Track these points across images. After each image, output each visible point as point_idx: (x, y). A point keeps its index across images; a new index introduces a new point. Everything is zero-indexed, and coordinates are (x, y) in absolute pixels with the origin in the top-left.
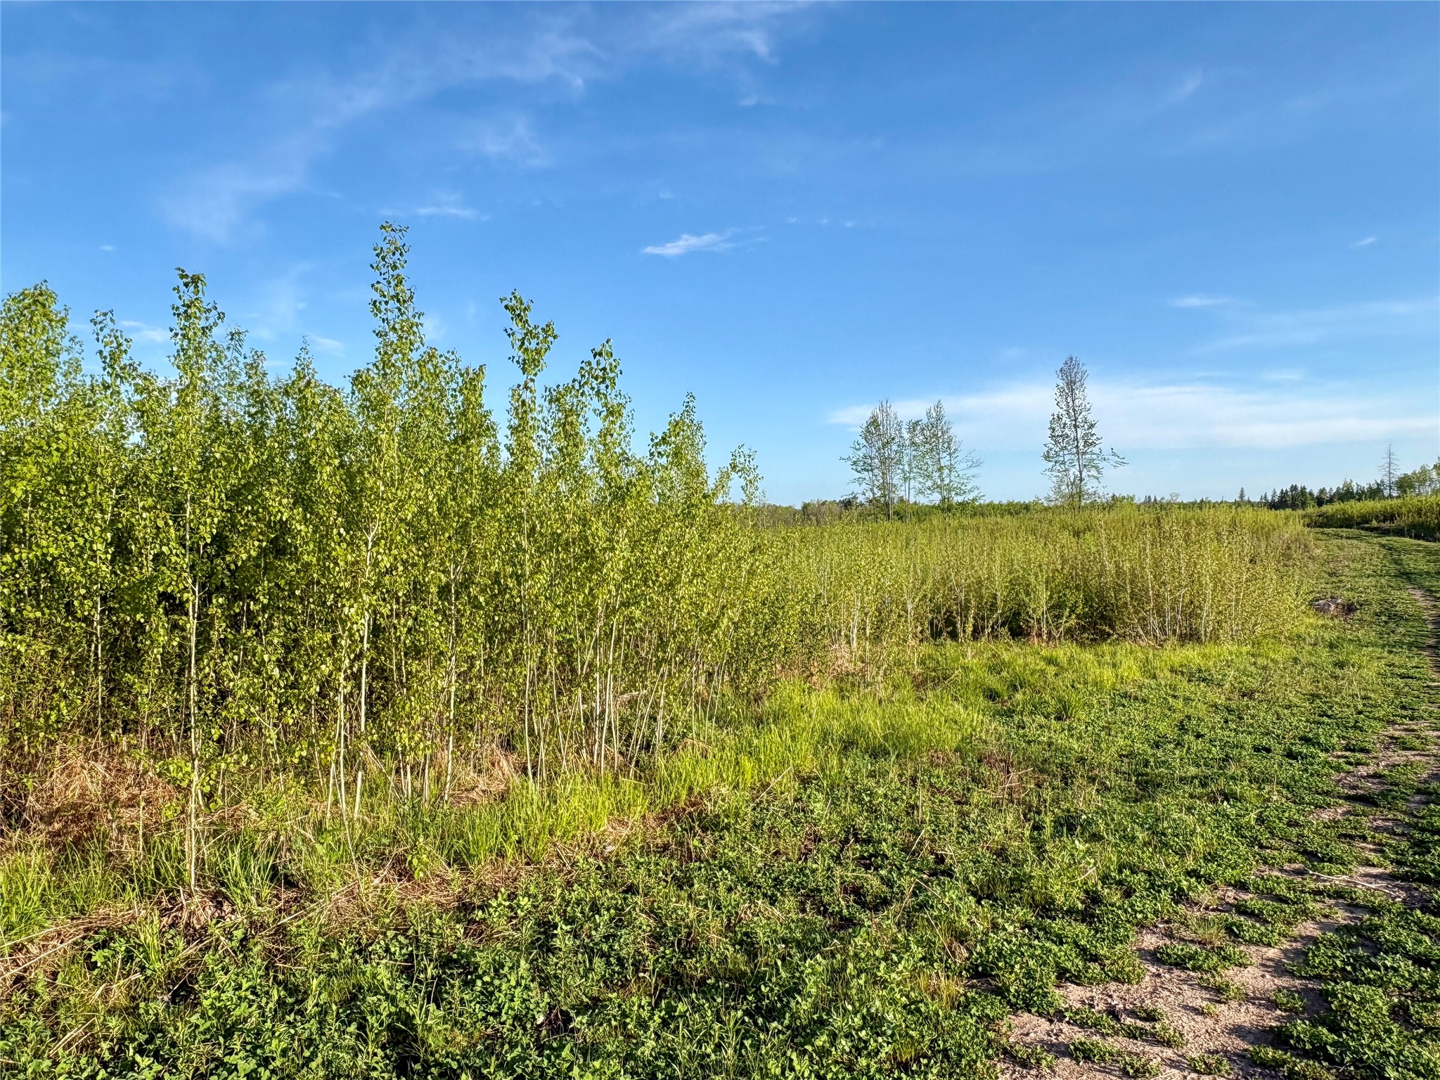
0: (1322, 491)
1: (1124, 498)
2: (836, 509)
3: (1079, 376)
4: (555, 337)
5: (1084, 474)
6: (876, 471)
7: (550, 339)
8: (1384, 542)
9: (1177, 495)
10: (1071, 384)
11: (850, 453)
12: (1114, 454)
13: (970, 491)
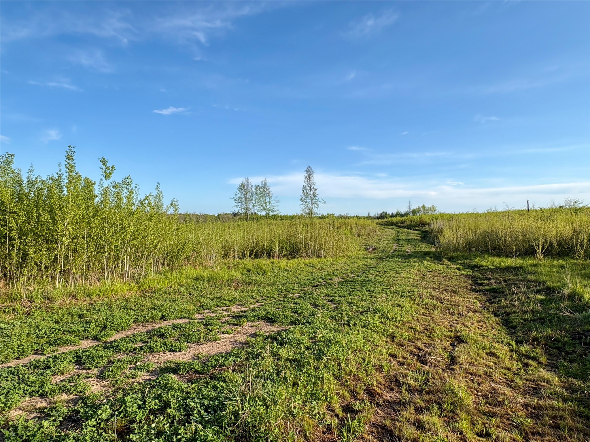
0: (392, 214)
1: (331, 214)
2: (230, 217)
3: (312, 173)
4: (115, 169)
5: (313, 206)
6: (243, 203)
7: (113, 170)
8: (398, 230)
9: (348, 214)
10: (309, 175)
11: (234, 196)
12: (323, 200)
13: (276, 211)
